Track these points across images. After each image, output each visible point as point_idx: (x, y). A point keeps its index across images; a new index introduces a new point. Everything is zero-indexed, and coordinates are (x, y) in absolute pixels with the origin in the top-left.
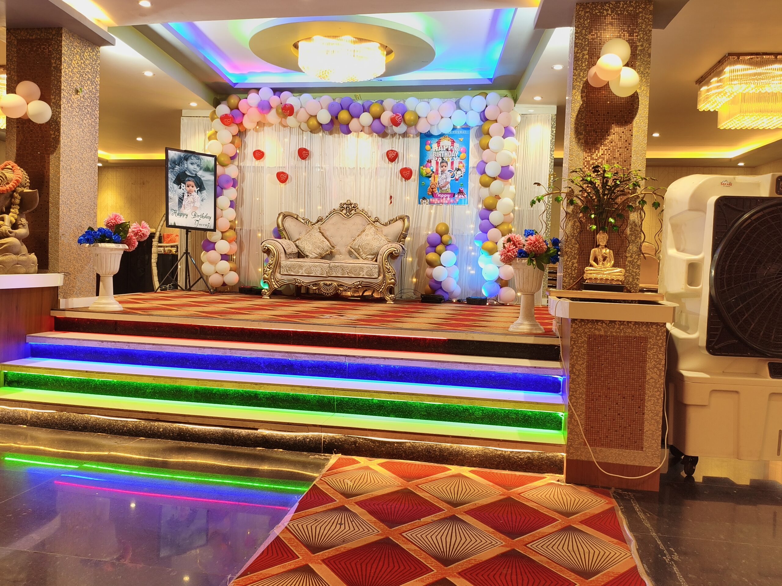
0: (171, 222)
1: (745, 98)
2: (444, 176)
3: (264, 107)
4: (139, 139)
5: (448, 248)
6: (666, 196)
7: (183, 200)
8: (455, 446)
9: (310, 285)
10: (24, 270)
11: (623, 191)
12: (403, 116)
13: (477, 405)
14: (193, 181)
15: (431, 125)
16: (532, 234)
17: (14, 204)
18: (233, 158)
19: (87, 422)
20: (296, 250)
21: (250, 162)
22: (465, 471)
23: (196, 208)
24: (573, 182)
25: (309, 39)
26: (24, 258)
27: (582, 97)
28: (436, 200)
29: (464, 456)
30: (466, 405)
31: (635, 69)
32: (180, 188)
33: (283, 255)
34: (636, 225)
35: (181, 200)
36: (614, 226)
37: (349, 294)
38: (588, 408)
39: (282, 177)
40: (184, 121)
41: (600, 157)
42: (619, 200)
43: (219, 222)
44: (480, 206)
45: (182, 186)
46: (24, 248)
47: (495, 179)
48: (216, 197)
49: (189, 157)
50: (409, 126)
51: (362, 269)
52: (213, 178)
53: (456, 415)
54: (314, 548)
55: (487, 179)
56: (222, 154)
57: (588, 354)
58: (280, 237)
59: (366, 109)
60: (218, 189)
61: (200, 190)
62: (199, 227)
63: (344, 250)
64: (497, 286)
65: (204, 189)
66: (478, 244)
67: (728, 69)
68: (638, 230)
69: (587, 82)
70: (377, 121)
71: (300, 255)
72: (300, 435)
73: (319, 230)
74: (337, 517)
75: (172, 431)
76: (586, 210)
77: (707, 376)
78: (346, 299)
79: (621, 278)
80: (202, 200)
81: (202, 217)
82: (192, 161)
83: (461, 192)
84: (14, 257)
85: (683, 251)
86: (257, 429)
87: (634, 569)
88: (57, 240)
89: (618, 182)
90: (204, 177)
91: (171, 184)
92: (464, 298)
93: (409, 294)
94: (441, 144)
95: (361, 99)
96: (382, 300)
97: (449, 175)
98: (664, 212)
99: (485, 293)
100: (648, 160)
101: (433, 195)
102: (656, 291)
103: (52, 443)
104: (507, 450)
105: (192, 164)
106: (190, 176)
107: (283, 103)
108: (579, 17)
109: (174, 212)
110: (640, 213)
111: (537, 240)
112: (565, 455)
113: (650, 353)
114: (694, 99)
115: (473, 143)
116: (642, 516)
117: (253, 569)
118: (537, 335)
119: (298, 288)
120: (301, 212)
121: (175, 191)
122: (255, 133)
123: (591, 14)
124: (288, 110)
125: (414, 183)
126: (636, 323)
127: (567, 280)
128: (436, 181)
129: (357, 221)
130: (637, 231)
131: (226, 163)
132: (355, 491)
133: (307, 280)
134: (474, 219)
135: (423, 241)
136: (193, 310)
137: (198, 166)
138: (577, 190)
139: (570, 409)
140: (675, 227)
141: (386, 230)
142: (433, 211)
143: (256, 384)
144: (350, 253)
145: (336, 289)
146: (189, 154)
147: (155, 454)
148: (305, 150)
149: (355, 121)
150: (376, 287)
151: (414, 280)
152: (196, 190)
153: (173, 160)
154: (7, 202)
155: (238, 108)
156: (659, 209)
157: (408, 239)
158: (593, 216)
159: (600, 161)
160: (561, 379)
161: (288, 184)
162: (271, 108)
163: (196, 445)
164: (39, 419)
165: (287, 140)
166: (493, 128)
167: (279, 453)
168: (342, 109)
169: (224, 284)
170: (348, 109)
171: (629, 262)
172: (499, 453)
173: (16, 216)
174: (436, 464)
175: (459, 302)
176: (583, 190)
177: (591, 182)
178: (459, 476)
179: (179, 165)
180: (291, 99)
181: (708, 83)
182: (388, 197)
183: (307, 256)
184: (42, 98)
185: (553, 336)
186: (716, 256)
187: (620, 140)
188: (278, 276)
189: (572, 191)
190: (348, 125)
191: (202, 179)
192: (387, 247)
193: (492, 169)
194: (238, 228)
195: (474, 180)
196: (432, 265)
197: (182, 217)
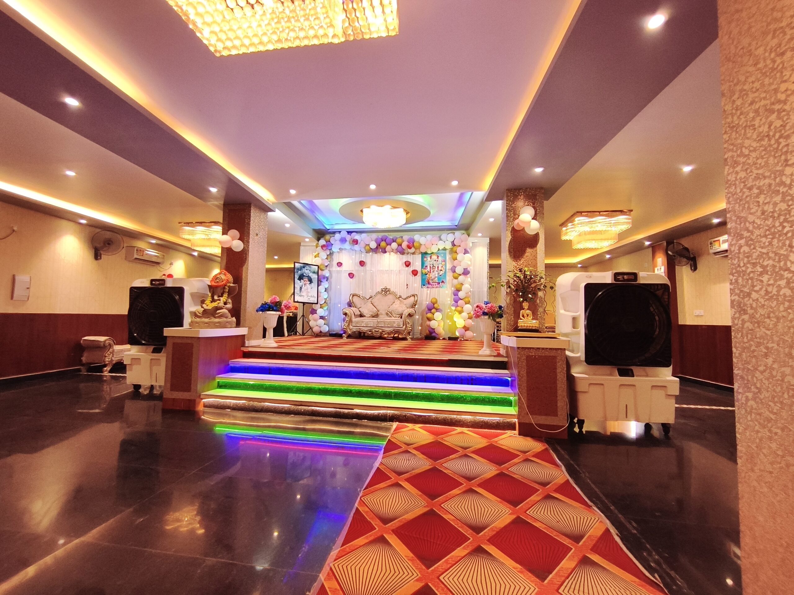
0: (296, 300)
1: (586, 233)
2: (434, 274)
3: (343, 240)
4: (276, 257)
5: (438, 310)
6: (557, 283)
8: (458, 416)
9: (367, 331)
10: (229, 326)
11: (535, 281)
12: (413, 244)
13: (468, 394)
14: (307, 278)
15: (428, 248)
16: (488, 303)
17: (225, 292)
18: (326, 266)
19: (263, 407)
20: (359, 313)
21: (335, 268)
22: (465, 430)
23: (308, 292)
24: (509, 277)
25: (369, 207)
26: (230, 320)
27: (511, 235)
28: (430, 286)
29: (463, 422)
30: (462, 394)
31: (536, 220)
33: (353, 316)
34: (542, 298)
35: (301, 288)
36: (532, 298)
37: (386, 336)
38: (528, 394)
39: (351, 275)
40: (302, 248)
41: (522, 264)
42: (533, 285)
43: (319, 299)
44: (453, 289)
45: (302, 281)
46: (229, 315)
47: (460, 275)
48: (318, 286)
49: (305, 266)
50: (416, 249)
51: (394, 322)
52: (317, 276)
53: (457, 400)
54: (399, 473)
55: (457, 275)
56: (321, 265)
57: (527, 365)
58: (350, 306)
59: (394, 241)
60: (319, 282)
61: (310, 283)
62: (310, 302)
63: (384, 313)
64: (463, 330)
65: (312, 282)
66: (453, 308)
67: (577, 219)
68: (543, 300)
69: (513, 228)
70: (400, 246)
71: (361, 316)
72: (376, 412)
73: (371, 302)
74: (406, 456)
75: (308, 411)
76: (517, 291)
77: (587, 376)
78: (384, 338)
79: (537, 325)
80: (311, 288)
82: (307, 268)
83: (443, 282)
84: (225, 319)
85: (568, 311)
86: (353, 409)
87: (568, 480)
88: (245, 310)
89: (533, 277)
91: (296, 280)
92: (447, 337)
93: (418, 335)
94: (432, 258)
95: (391, 236)
96: (405, 339)
97: (437, 273)
98: (556, 291)
99: (457, 334)
100: (546, 264)
101: (429, 283)
102: (555, 332)
103: (243, 419)
104: (486, 419)
105: (307, 270)
106: (305, 276)
107: (353, 239)
108: (507, 196)
110: (544, 292)
111: (492, 306)
112: (516, 420)
113: (558, 364)
114: (559, 234)
115: (448, 257)
116: (563, 453)
117: (370, 485)
118: (495, 356)
119: (360, 333)
120: (360, 293)
121: (298, 283)
122: (338, 254)
123: (514, 194)
124: (356, 242)
125: (419, 278)
126: (550, 349)
127: (508, 327)
128: (430, 276)
129: (390, 297)
131: (323, 269)
132: (411, 442)
133: (366, 329)
134: (450, 295)
135: (424, 307)
136: (312, 346)
137: (310, 271)
138: (511, 281)
139: (519, 395)
140: (563, 299)
141: (405, 301)
142: (429, 292)
143: (351, 385)
144: (387, 314)
145: (381, 333)
147: (299, 424)
148: (363, 261)
149: (389, 246)
150: (402, 332)
151: (420, 328)
152: (309, 283)
153: (297, 268)
154: (222, 291)
155: (330, 241)
156: (553, 290)
157: (416, 306)
158: (521, 294)
159: (522, 266)
160: (510, 379)
161: (354, 279)
162: (346, 241)
163: (321, 418)
164: (237, 406)
165: (353, 257)
166: (459, 249)
167: (365, 422)
168: (382, 241)
169: (321, 332)
170: (385, 241)
171: (539, 317)
172: (482, 420)
173: (226, 298)
174: (449, 427)
175: (444, 339)
176: (515, 281)
177: (518, 277)
178: (462, 433)
180: (357, 237)
181: (566, 226)
182: (406, 285)
183: (365, 316)
184: (240, 239)
185: (502, 356)
186: (587, 314)
187: (531, 256)
188: (351, 327)
189: (509, 281)
190: (385, 249)
191: (312, 277)
192: (406, 312)
193: (459, 270)
194: (328, 302)
195: (449, 276)
196: (429, 319)
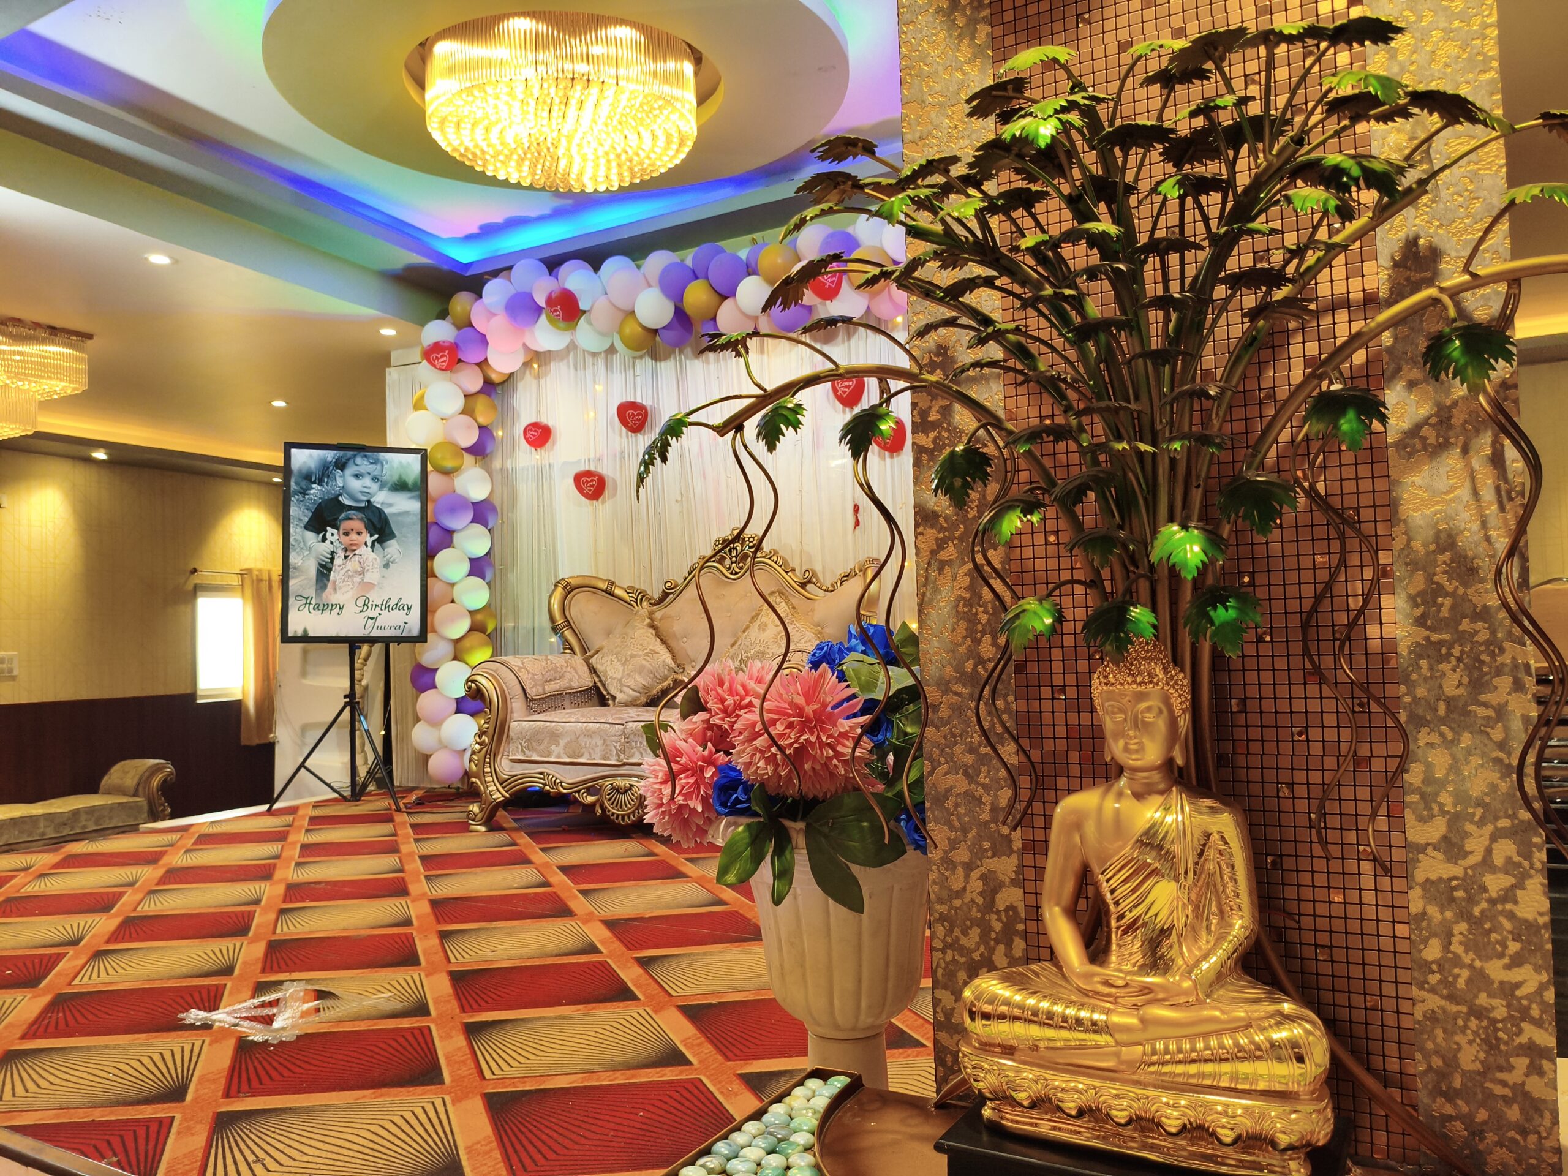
0: (294, 630)
3: (522, 311)
7: (330, 570)
9: (579, 792)
14: (361, 519)
18: (469, 451)
20: (587, 681)
21: (519, 455)
23: (368, 586)
32: (324, 539)
35: (324, 571)
40: (391, 378)
43: (439, 616)
45: (328, 535)
49: (349, 459)
52: (415, 506)
56: (445, 443)
59: (747, 269)
60: (433, 531)
61: (381, 541)
62: (379, 633)
65: (392, 535)
73: (648, 621)
80: (387, 566)
81: (387, 607)
82: (356, 468)
90: (390, 505)
105: (357, 476)
106: (350, 508)
107: (560, 291)
109: (304, 601)
110: (1497, 460)
121: (307, 550)
130: (1482, 614)
131: (453, 465)
133: (571, 776)
137: (375, 479)
145: (640, 804)
146: (350, 454)
149: (727, 305)
152: (369, 540)
153: (304, 471)
155: (469, 323)
161: (609, 502)
162: (537, 309)
168: (697, 278)
170: (707, 278)
179: (320, 482)
180: (575, 280)
182: (851, 508)
183: (612, 697)
188: (505, 767)
190: (714, 319)
191: (387, 511)
194: (496, 625)
197: (327, 612)
